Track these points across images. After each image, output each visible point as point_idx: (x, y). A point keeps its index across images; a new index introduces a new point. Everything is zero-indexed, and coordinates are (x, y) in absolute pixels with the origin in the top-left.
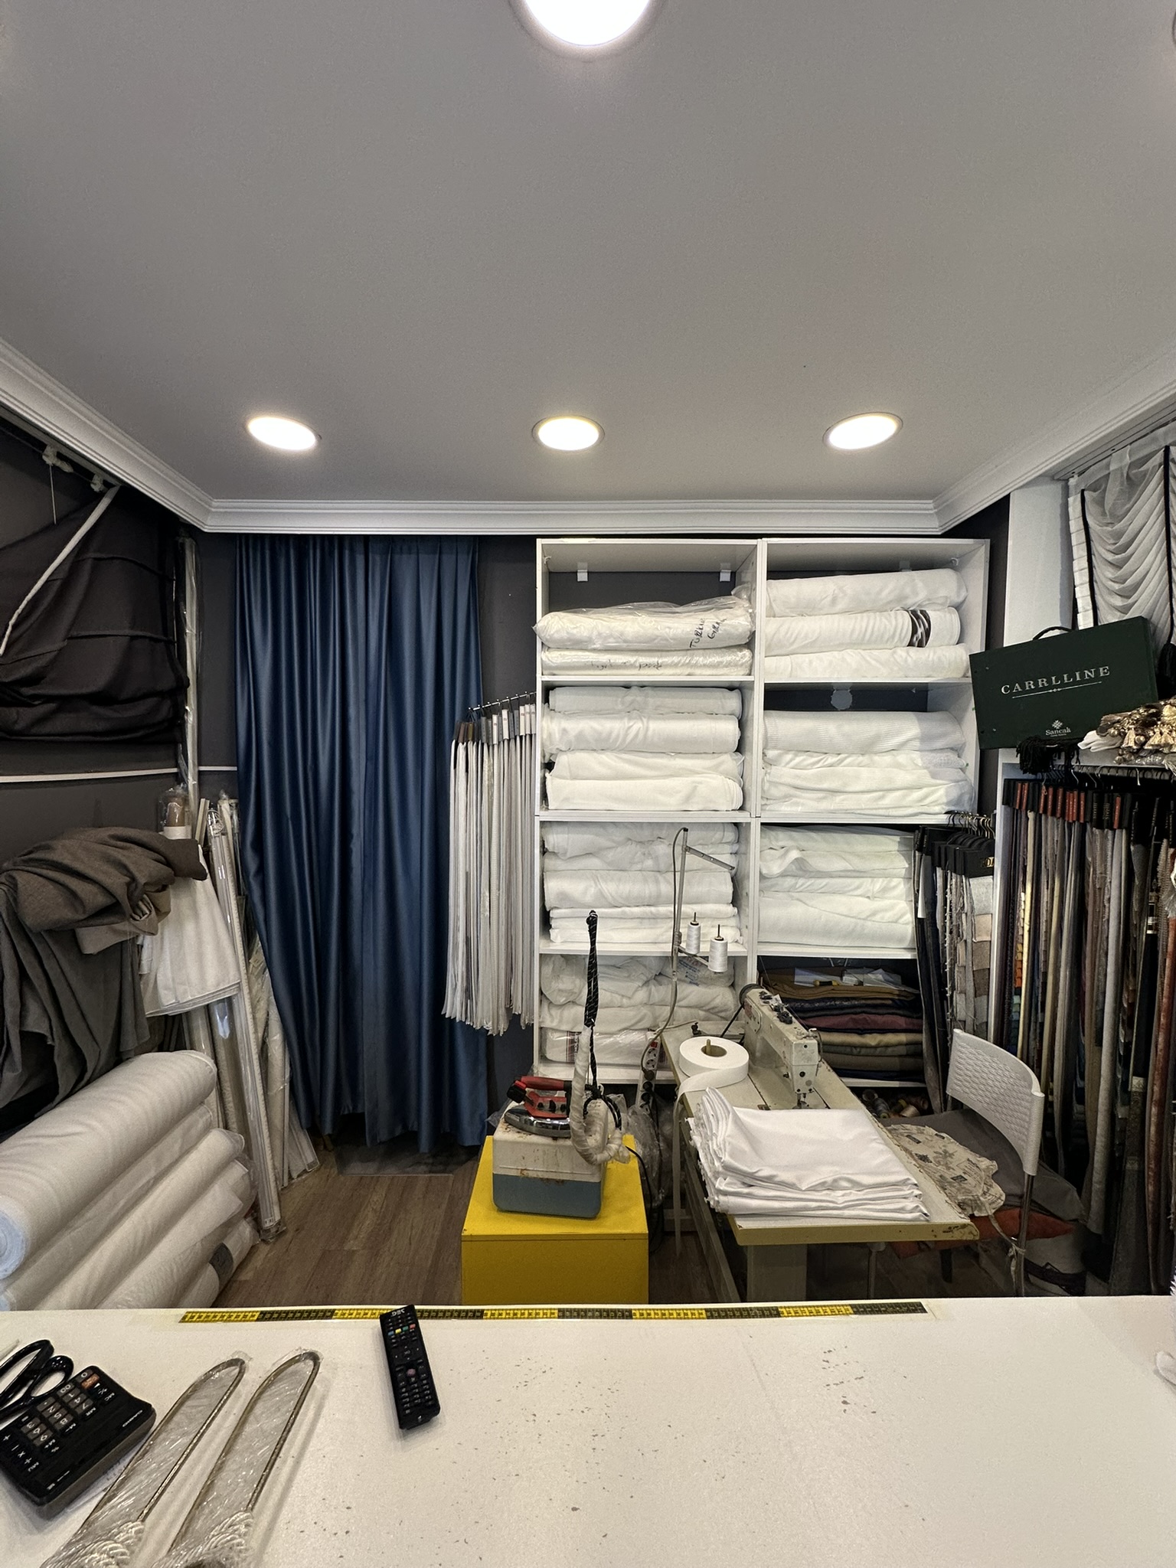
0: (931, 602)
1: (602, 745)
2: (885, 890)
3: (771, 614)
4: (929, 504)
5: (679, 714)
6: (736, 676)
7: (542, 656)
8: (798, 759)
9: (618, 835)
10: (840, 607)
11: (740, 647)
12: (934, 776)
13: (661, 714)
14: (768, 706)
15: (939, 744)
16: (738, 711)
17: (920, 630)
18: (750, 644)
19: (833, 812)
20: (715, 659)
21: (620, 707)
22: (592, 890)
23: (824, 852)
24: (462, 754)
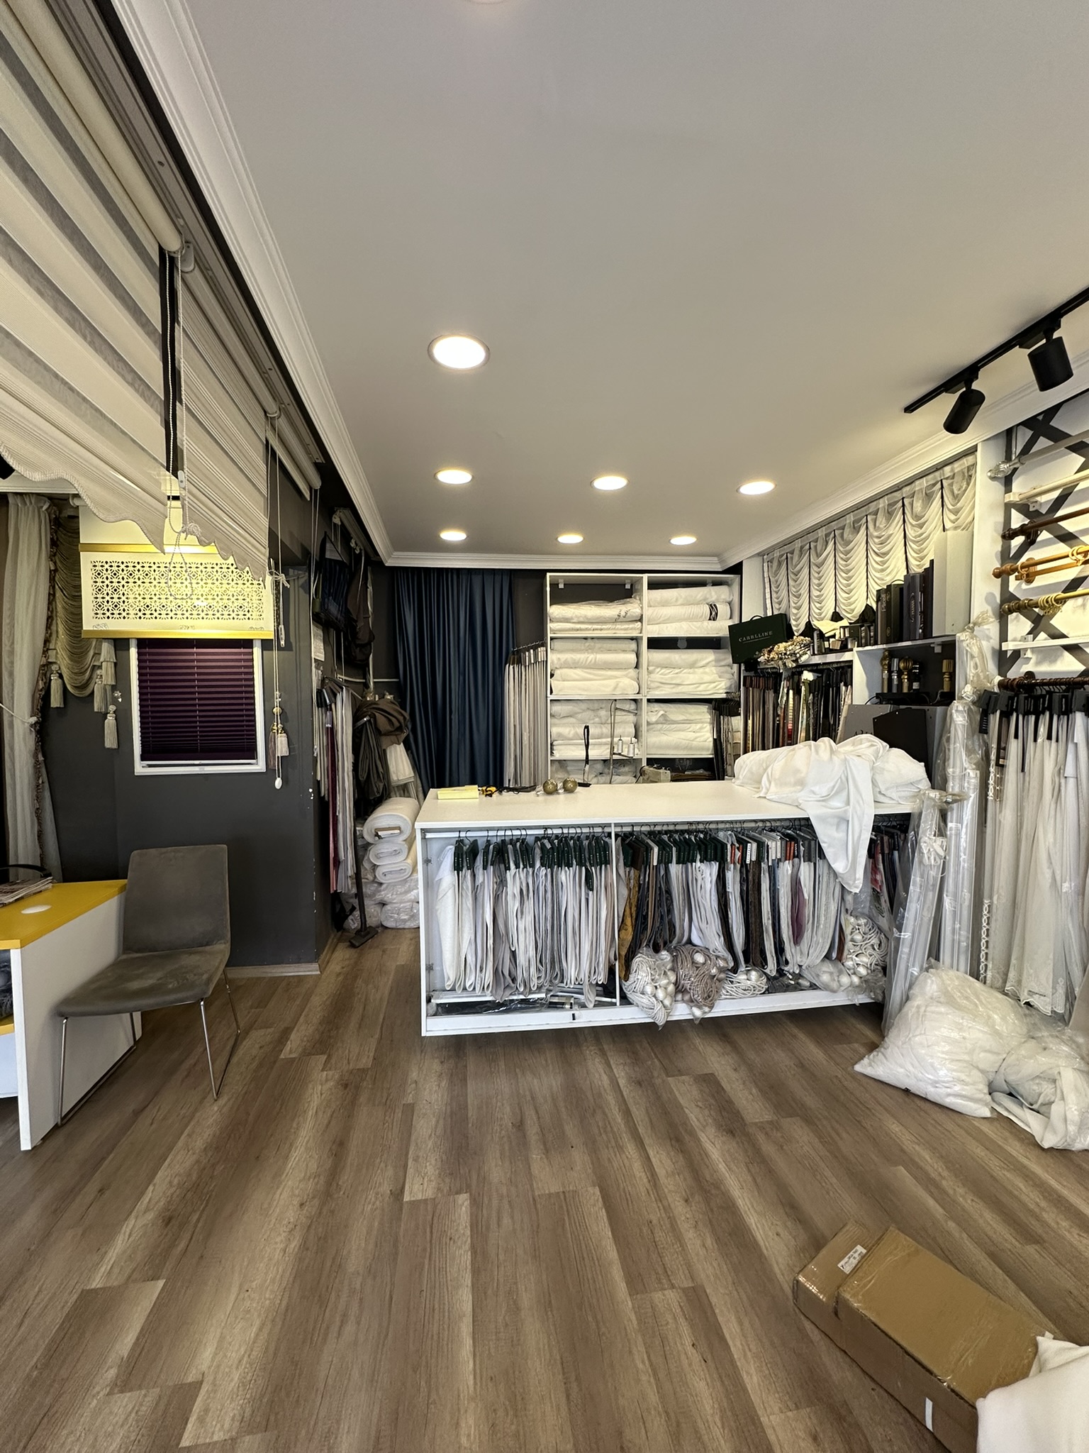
0: (717, 600)
1: (575, 665)
2: (701, 728)
3: (650, 606)
4: (716, 559)
5: (609, 651)
6: (635, 634)
7: (550, 625)
8: (663, 671)
9: (584, 706)
10: (679, 602)
11: (636, 621)
12: (720, 677)
13: (601, 651)
14: (649, 647)
15: (723, 663)
16: (636, 649)
17: (714, 613)
18: (641, 620)
19: (677, 693)
20: (626, 626)
21: (583, 648)
22: (572, 732)
23: (675, 712)
24: (510, 671)
